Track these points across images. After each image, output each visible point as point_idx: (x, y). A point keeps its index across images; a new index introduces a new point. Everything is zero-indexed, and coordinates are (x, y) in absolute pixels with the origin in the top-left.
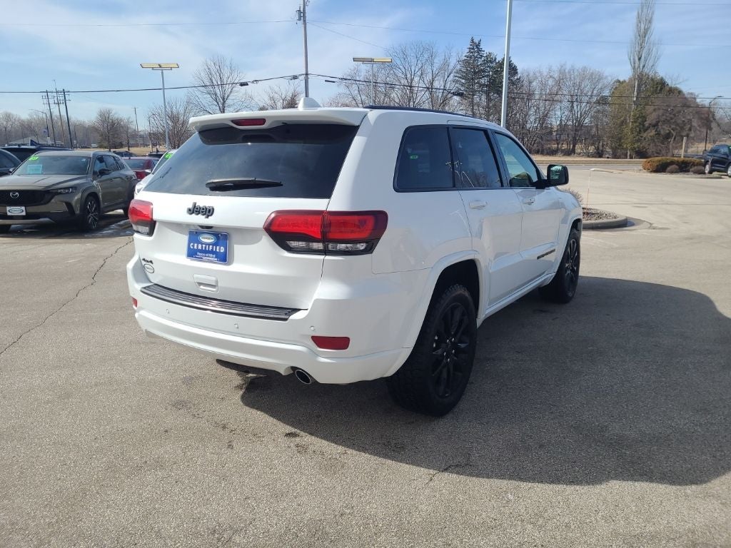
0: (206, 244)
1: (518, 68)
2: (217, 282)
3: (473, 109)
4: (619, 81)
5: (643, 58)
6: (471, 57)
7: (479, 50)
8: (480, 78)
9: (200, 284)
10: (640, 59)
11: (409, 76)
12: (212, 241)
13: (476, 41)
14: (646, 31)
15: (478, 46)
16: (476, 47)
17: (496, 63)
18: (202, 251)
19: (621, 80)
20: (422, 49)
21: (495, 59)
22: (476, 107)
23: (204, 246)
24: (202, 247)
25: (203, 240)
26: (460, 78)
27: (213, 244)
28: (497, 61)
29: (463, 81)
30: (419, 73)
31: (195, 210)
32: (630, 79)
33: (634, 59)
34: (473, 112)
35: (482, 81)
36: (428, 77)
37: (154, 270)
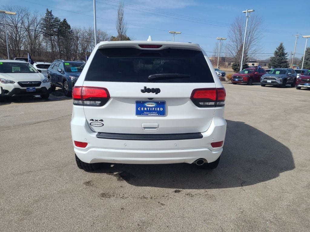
0: (150, 107)
1: (70, 26)
2: (158, 125)
3: (52, 42)
4: (113, 37)
5: (121, 29)
6: (47, 18)
7: (51, 15)
8: (54, 28)
9: (145, 128)
10: (120, 29)
11: (14, 22)
12: (154, 105)
13: (50, 10)
14: (122, 18)
15: (50, 13)
16: (49, 13)
17: (60, 22)
18: (147, 111)
19: (114, 36)
20: (21, 10)
21: (60, 20)
22: (53, 42)
23: (148, 108)
25: (148, 105)
26: (44, 27)
27: (155, 107)
28: (61, 21)
29: (45, 29)
30: (21, 21)
31: (146, 90)
32: (117, 37)
33: (118, 29)
34: (52, 44)
35: (55, 30)
36: (26, 25)
37: (103, 125)
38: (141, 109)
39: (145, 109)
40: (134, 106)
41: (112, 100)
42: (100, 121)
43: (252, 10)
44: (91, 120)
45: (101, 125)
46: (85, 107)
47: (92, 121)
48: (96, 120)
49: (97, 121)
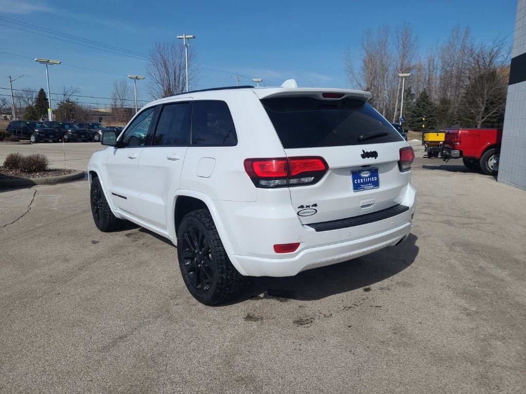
0: (365, 178)
2: (375, 201)
9: (362, 207)
12: (369, 174)
18: (363, 183)
23: (364, 179)
24: (363, 180)
25: (363, 176)
27: (370, 177)
31: (365, 155)
37: (316, 211)
38: (357, 181)
39: (362, 181)
40: (349, 178)
41: (330, 173)
42: (312, 206)
43: (192, 36)
44: (299, 207)
45: (314, 213)
46: (292, 189)
47: (301, 209)
48: (307, 206)
49: (309, 206)
